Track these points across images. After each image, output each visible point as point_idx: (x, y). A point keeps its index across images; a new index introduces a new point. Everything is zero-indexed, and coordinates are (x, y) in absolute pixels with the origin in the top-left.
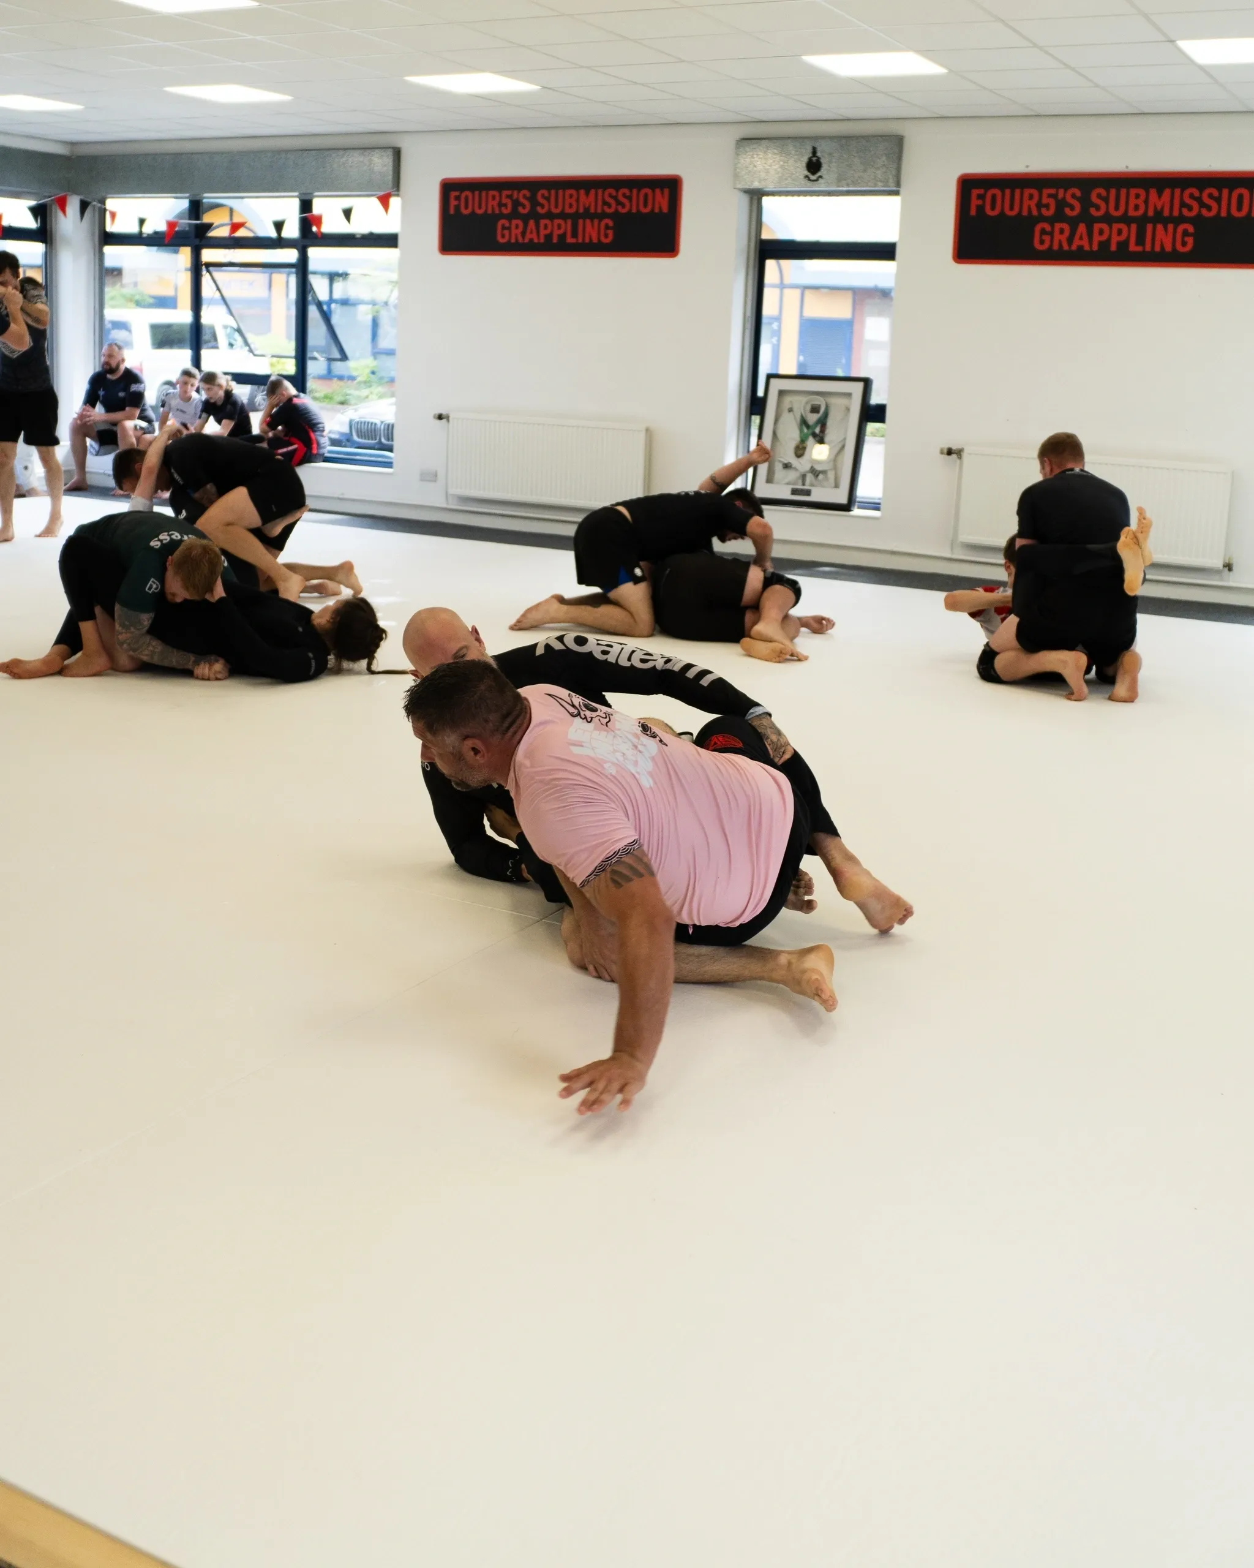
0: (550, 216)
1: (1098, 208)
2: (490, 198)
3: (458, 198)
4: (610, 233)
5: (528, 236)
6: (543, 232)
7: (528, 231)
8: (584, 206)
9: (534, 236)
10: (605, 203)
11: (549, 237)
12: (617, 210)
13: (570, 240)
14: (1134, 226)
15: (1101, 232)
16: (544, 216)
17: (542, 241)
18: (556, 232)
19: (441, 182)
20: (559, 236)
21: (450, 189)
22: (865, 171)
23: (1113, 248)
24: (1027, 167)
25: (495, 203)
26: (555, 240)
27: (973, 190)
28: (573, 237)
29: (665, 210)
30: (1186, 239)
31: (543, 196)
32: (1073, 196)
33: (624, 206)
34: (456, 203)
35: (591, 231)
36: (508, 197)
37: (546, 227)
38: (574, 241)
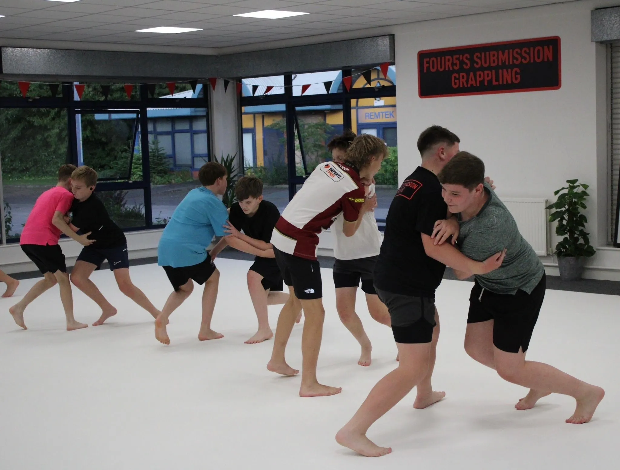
0: (482, 69)
2: (447, 60)
3: (428, 62)
4: (518, 76)
5: (470, 82)
6: (478, 79)
7: (470, 80)
8: (502, 61)
9: (473, 82)
10: (514, 58)
11: (482, 82)
12: (521, 62)
13: (494, 83)
16: (479, 69)
17: (478, 85)
18: (486, 79)
19: (418, 54)
20: (488, 81)
21: (423, 56)
25: (450, 64)
26: (486, 84)
28: (496, 81)
29: (551, 59)
31: (477, 56)
33: (525, 59)
34: (428, 65)
35: (507, 76)
36: (457, 59)
37: (480, 76)
38: (497, 83)
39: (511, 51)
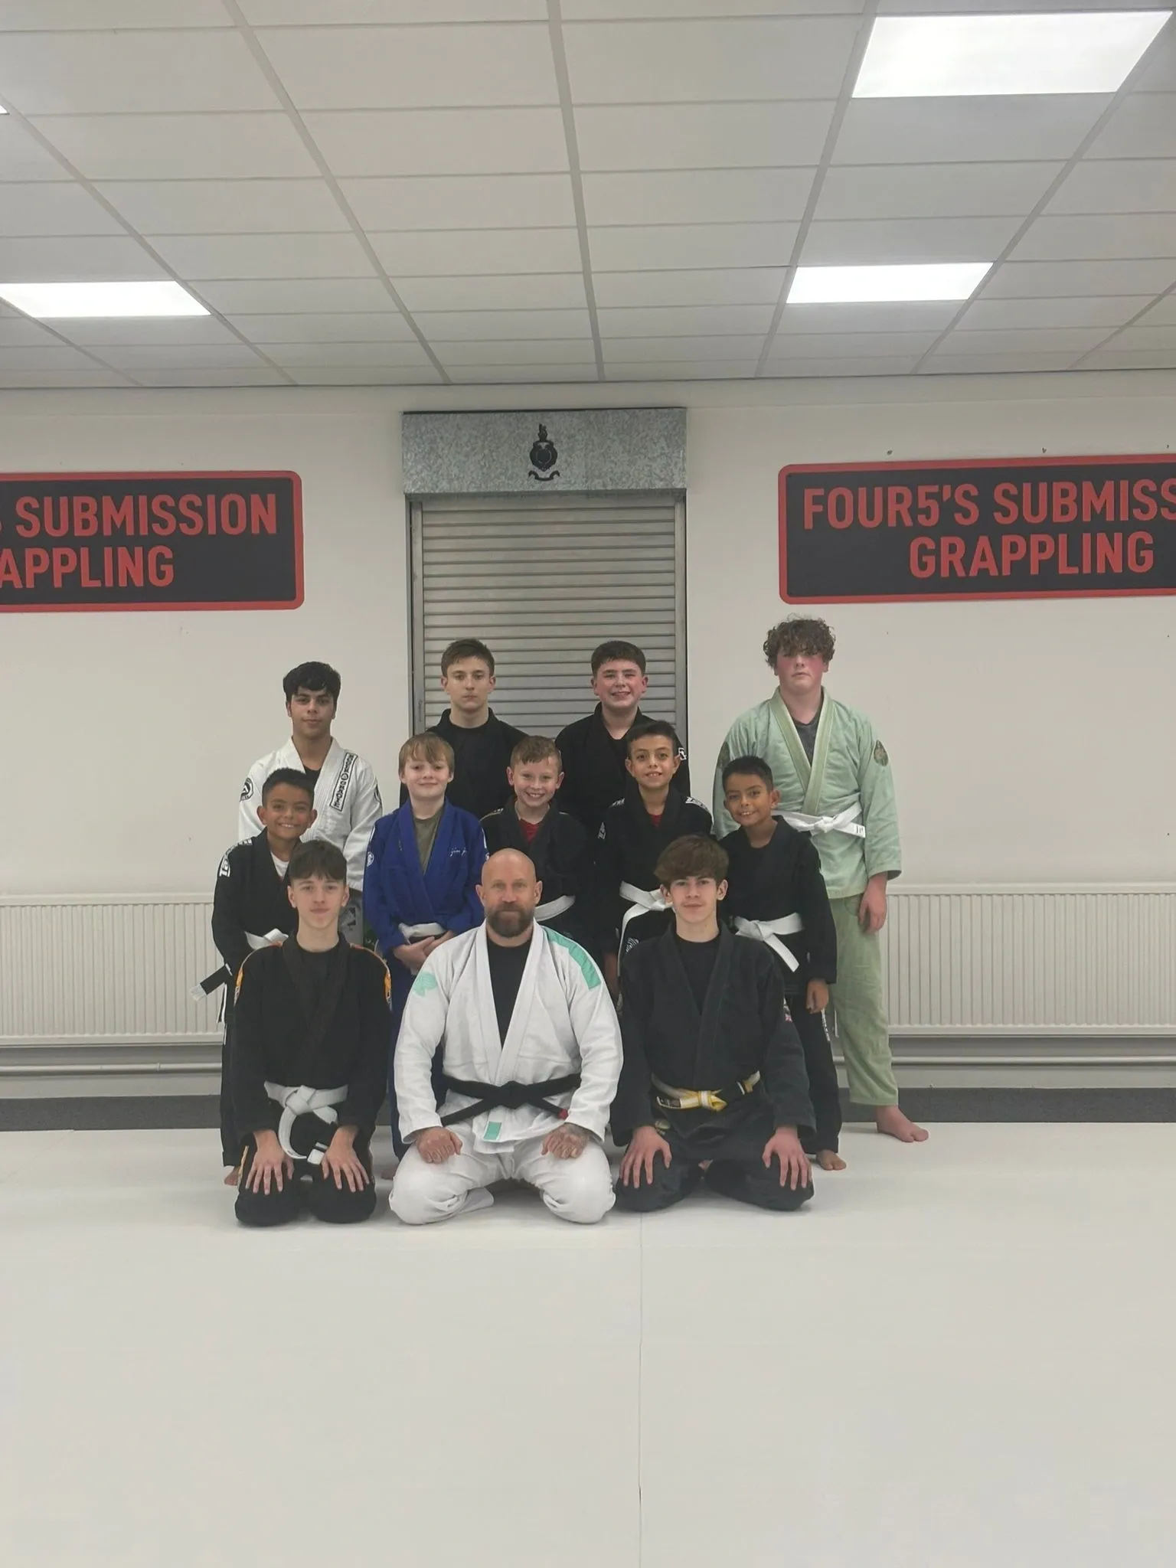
1: (1006, 513)
14: (1063, 538)
15: (1014, 548)
22: (631, 463)
23: (1034, 570)
24: (889, 453)
27: (807, 491)
30: (1142, 553)
32: (966, 495)
38: (97, 584)
39: (143, 499)
